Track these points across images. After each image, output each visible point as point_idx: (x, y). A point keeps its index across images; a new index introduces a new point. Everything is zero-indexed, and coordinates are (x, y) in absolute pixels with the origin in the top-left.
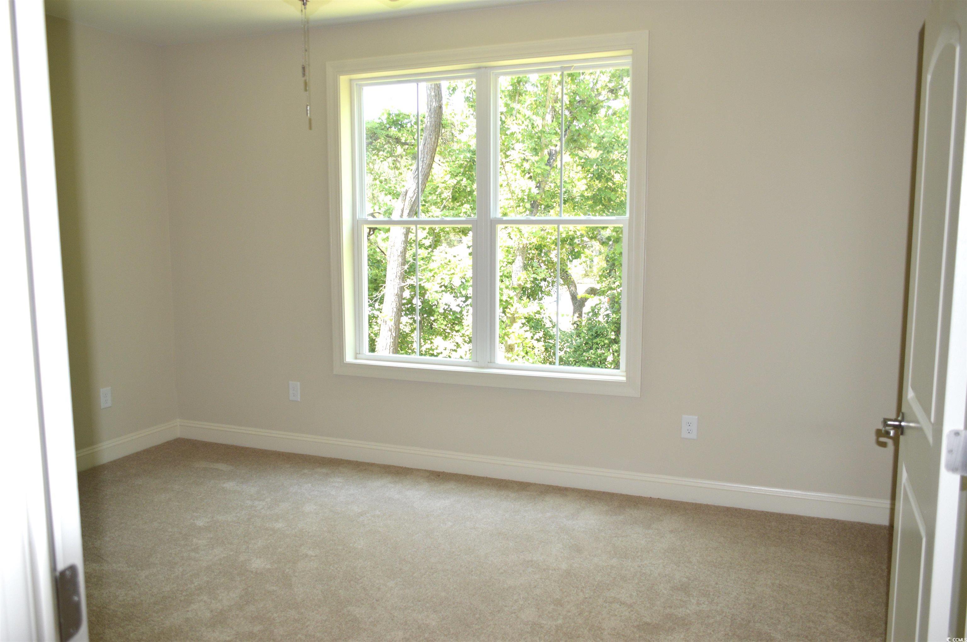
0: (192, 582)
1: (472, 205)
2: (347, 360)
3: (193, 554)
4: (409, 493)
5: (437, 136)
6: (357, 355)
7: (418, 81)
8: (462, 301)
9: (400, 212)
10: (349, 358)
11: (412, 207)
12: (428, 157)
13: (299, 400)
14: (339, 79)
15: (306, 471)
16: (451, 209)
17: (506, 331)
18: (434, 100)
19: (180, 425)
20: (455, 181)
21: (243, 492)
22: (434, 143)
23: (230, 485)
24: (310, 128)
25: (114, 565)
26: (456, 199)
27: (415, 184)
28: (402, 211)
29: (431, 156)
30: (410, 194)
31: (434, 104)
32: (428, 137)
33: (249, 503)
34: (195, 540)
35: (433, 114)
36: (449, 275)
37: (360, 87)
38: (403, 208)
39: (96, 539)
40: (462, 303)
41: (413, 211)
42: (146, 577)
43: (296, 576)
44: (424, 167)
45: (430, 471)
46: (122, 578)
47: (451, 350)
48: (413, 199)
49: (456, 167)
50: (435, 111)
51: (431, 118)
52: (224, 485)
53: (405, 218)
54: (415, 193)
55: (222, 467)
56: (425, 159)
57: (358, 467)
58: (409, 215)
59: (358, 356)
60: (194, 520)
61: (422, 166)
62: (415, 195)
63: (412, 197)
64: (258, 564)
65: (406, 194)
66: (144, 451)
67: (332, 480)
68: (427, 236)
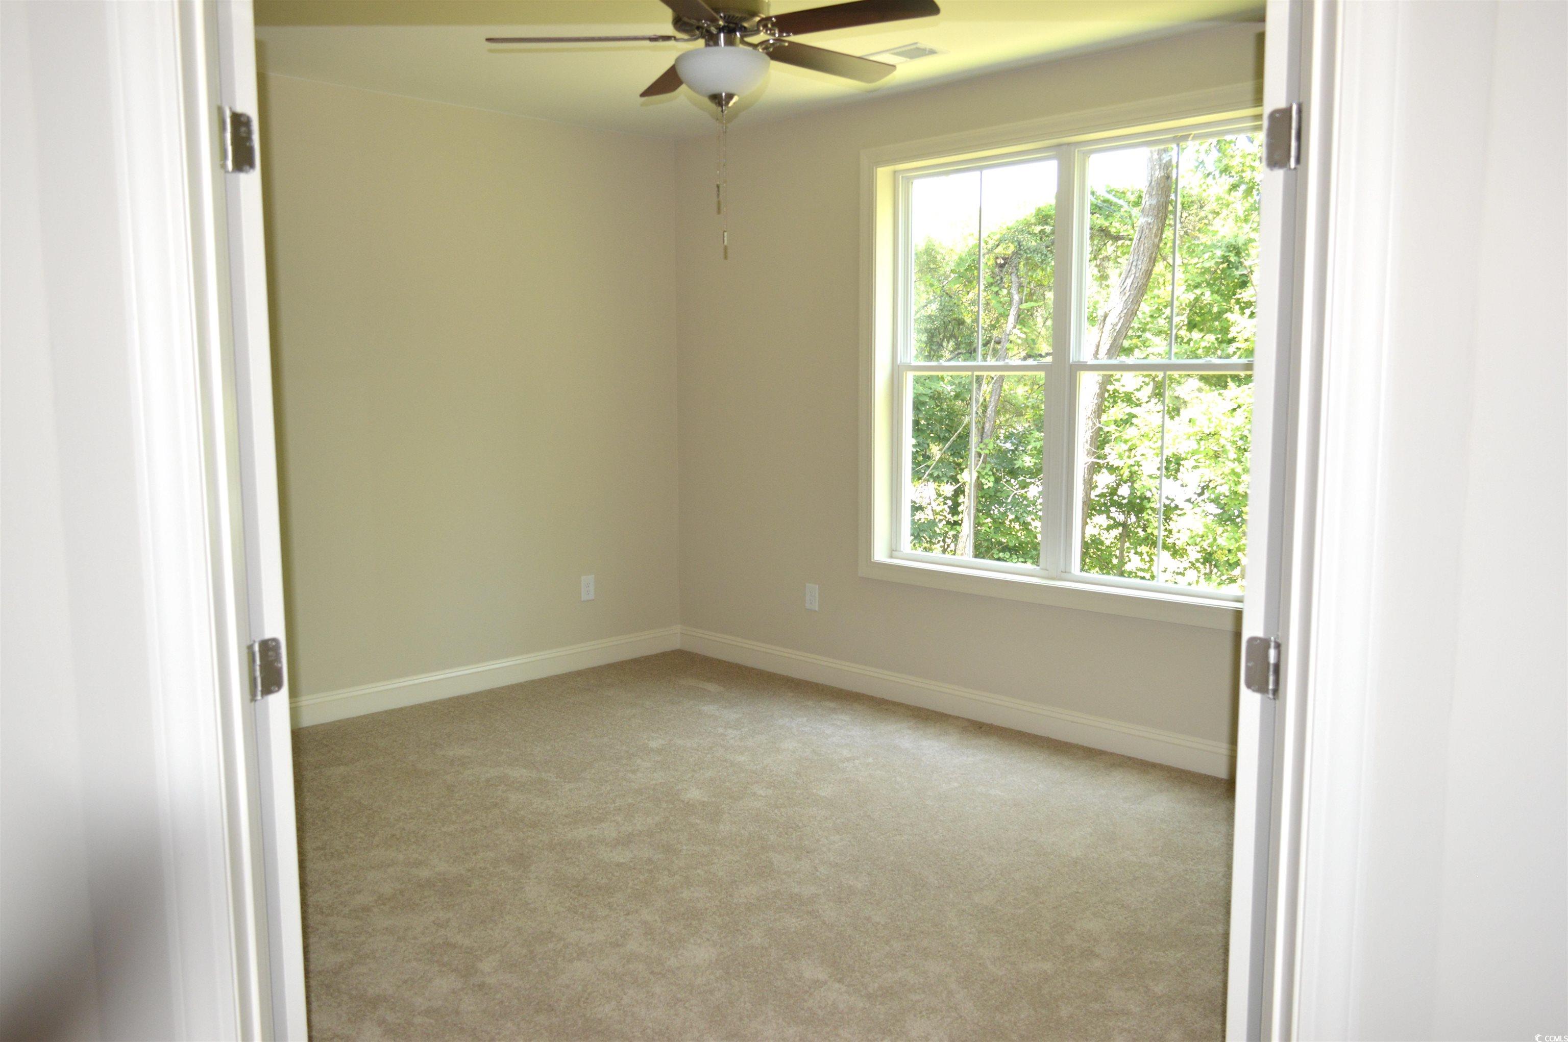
0: (614, 802)
1: (1219, 336)
2: (875, 559)
3: (630, 775)
4: (925, 743)
5: (1160, 225)
6: (892, 552)
7: (980, 168)
8: (1195, 493)
9: (1094, 349)
10: (880, 554)
11: (1115, 340)
12: (1145, 259)
13: (817, 609)
14: (876, 172)
15: (810, 703)
16: (1186, 343)
17: (1241, 543)
18: (1157, 167)
19: (682, 633)
20: (1191, 296)
21: (720, 717)
22: (1156, 236)
23: (709, 709)
24: (726, 257)
25: (543, 774)
26: (1195, 326)
27: (1122, 303)
28: (1098, 346)
29: (1150, 258)
30: (1112, 319)
31: (1158, 174)
32: (1145, 227)
33: (720, 730)
34: (639, 761)
35: (1155, 189)
36: (1154, 449)
37: (908, 181)
38: (1099, 343)
39: (537, 746)
40: (1196, 496)
41: (1116, 348)
42: (570, 790)
43: (730, 814)
44: (1137, 275)
45: (973, 721)
46: (545, 787)
47: (1174, 572)
48: (1118, 328)
49: (1197, 273)
50: (1158, 184)
51: (1151, 195)
52: (703, 708)
53: (1103, 360)
54: (1120, 319)
55: (712, 687)
56: (1139, 263)
57: (879, 706)
58: (1110, 353)
59: (895, 554)
60: (649, 741)
61: (1135, 273)
62: (1122, 321)
63: (1116, 325)
64: (694, 794)
65: (1104, 320)
66: (632, 660)
67: (835, 717)
68: (1141, 387)
